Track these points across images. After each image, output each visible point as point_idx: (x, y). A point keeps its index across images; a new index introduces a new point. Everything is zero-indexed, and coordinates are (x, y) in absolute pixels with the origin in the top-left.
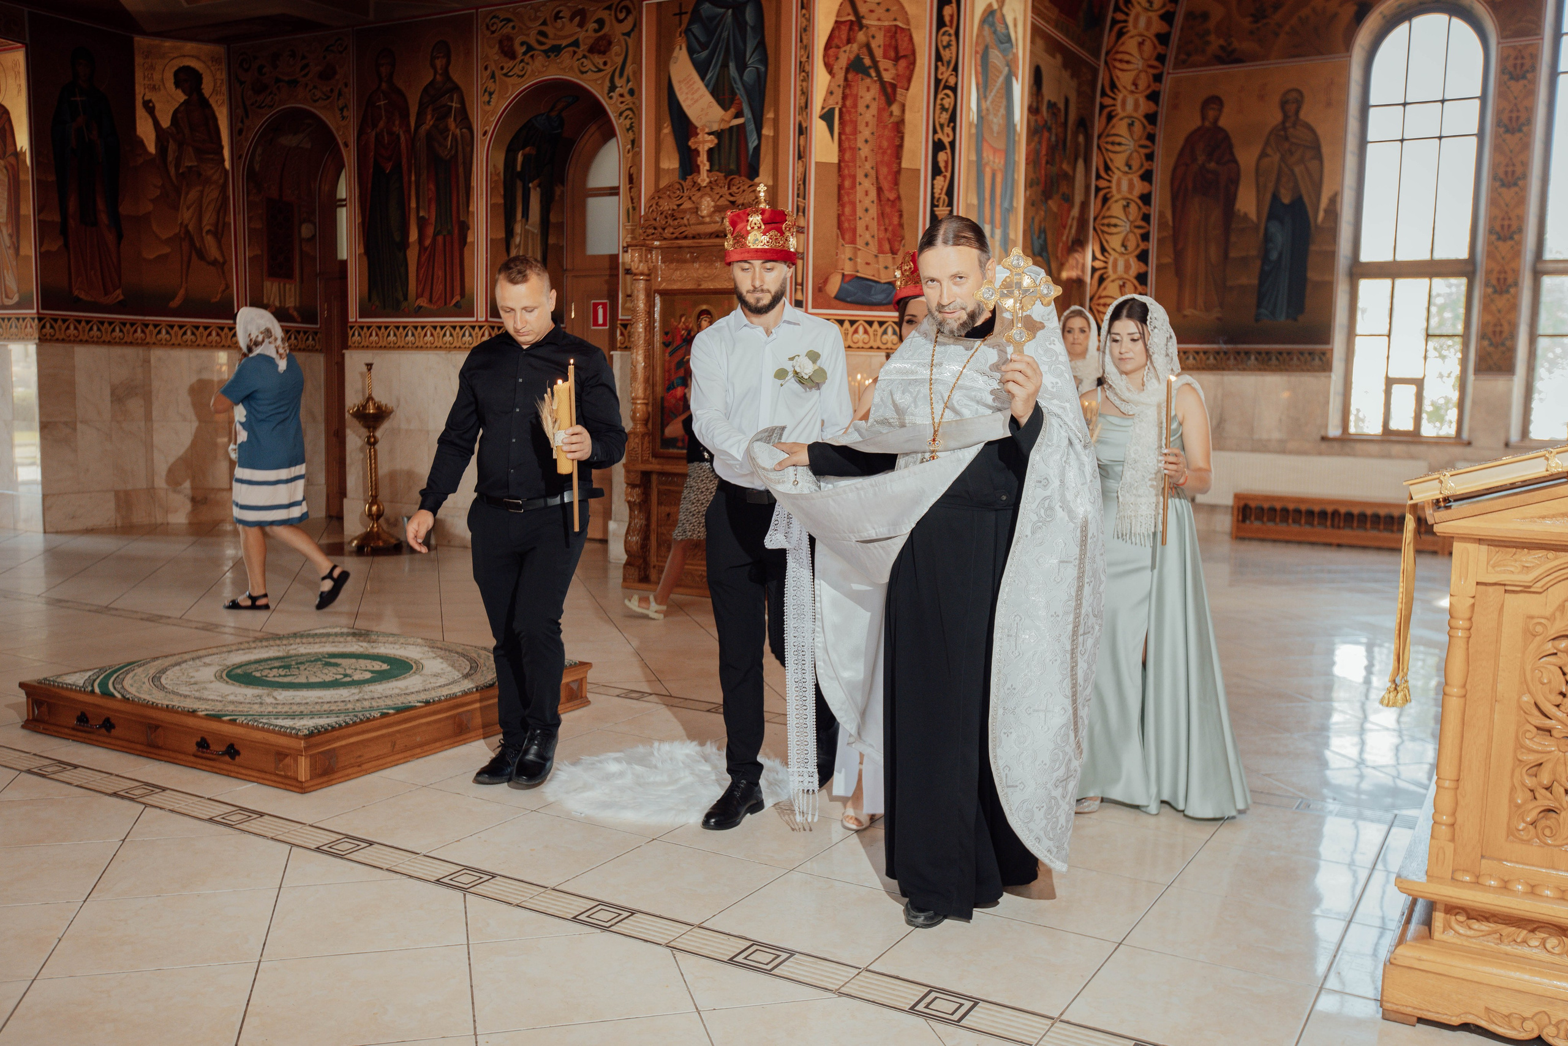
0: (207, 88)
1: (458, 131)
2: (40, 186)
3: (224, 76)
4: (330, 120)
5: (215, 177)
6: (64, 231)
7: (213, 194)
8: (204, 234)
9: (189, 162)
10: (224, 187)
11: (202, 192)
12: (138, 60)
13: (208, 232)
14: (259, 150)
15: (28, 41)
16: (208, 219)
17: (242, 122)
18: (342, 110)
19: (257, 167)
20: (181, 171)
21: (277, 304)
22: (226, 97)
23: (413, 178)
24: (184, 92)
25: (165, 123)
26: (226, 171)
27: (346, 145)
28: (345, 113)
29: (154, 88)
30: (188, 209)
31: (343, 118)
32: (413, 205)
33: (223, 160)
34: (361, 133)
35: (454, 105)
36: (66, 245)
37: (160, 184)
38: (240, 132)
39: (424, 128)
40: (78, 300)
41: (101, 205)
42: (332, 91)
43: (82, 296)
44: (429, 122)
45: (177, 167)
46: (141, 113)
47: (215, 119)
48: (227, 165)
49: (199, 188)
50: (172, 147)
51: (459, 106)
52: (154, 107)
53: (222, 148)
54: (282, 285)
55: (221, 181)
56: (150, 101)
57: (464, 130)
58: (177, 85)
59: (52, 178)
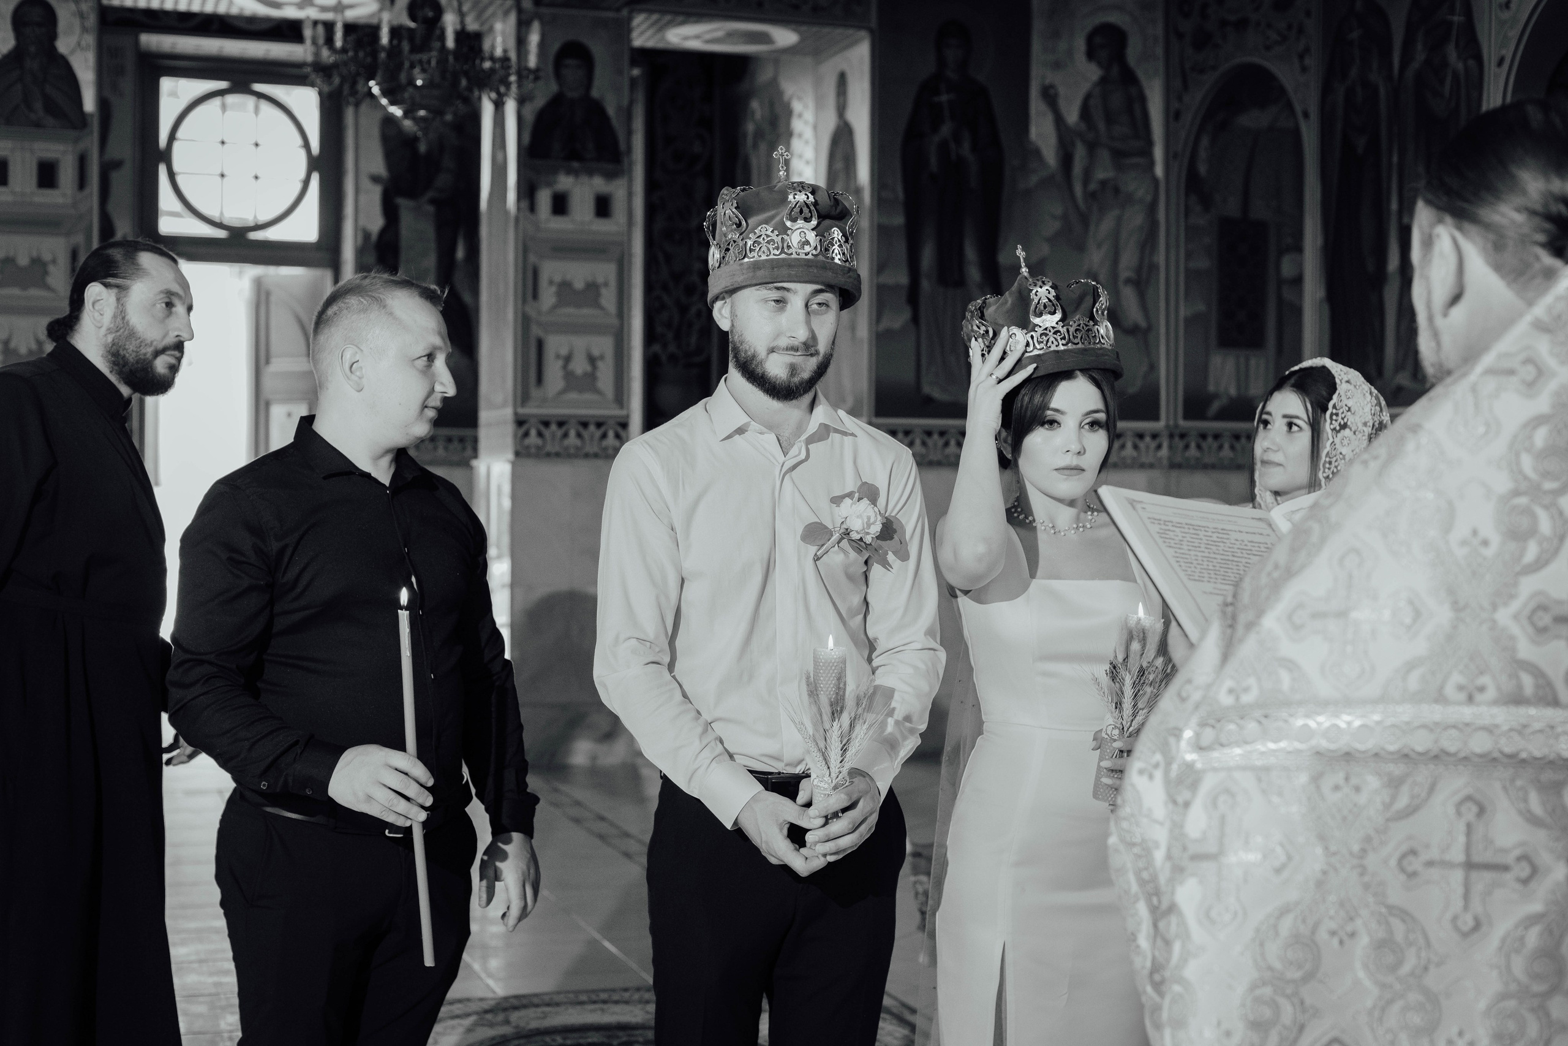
0: (1132, 53)
1: (1460, 66)
2: (882, 233)
3: (1159, 30)
4: (1286, 75)
5: (1140, 193)
6: (913, 296)
7: (1136, 219)
8: (1121, 284)
9: (1103, 172)
10: (1152, 208)
11: (1119, 220)
12: (1038, 25)
13: (1128, 281)
14: (1205, 142)
15: (874, 23)
16: (1128, 260)
17: (1180, 99)
18: (1301, 57)
19: (1202, 169)
20: (1092, 186)
21: (1233, 391)
22: (1161, 65)
23: (1395, 159)
24: (1100, 64)
25: (1072, 117)
26: (1155, 181)
27: (1306, 115)
28: (1307, 61)
29: (1057, 65)
30: (1099, 246)
31: (1304, 69)
32: (1394, 206)
33: (1152, 164)
34: (1326, 91)
35: (1456, 18)
36: (915, 319)
37: (1058, 210)
38: (1177, 115)
39: (1415, 65)
40: (929, 400)
41: (971, 253)
42: (1290, 27)
43: (937, 394)
44: (1420, 55)
45: (1086, 181)
46: (1036, 105)
47: (1143, 99)
48: (1159, 171)
49: (1116, 212)
50: (1080, 153)
51: (1462, 18)
52: (1056, 95)
53: (1150, 143)
54: (1242, 360)
55: (1149, 198)
56: (1052, 86)
57: (1471, 63)
58: (1091, 55)
59: (899, 220)
